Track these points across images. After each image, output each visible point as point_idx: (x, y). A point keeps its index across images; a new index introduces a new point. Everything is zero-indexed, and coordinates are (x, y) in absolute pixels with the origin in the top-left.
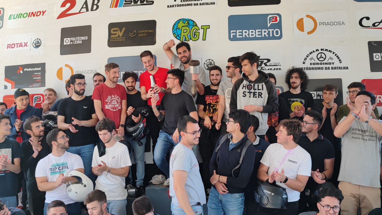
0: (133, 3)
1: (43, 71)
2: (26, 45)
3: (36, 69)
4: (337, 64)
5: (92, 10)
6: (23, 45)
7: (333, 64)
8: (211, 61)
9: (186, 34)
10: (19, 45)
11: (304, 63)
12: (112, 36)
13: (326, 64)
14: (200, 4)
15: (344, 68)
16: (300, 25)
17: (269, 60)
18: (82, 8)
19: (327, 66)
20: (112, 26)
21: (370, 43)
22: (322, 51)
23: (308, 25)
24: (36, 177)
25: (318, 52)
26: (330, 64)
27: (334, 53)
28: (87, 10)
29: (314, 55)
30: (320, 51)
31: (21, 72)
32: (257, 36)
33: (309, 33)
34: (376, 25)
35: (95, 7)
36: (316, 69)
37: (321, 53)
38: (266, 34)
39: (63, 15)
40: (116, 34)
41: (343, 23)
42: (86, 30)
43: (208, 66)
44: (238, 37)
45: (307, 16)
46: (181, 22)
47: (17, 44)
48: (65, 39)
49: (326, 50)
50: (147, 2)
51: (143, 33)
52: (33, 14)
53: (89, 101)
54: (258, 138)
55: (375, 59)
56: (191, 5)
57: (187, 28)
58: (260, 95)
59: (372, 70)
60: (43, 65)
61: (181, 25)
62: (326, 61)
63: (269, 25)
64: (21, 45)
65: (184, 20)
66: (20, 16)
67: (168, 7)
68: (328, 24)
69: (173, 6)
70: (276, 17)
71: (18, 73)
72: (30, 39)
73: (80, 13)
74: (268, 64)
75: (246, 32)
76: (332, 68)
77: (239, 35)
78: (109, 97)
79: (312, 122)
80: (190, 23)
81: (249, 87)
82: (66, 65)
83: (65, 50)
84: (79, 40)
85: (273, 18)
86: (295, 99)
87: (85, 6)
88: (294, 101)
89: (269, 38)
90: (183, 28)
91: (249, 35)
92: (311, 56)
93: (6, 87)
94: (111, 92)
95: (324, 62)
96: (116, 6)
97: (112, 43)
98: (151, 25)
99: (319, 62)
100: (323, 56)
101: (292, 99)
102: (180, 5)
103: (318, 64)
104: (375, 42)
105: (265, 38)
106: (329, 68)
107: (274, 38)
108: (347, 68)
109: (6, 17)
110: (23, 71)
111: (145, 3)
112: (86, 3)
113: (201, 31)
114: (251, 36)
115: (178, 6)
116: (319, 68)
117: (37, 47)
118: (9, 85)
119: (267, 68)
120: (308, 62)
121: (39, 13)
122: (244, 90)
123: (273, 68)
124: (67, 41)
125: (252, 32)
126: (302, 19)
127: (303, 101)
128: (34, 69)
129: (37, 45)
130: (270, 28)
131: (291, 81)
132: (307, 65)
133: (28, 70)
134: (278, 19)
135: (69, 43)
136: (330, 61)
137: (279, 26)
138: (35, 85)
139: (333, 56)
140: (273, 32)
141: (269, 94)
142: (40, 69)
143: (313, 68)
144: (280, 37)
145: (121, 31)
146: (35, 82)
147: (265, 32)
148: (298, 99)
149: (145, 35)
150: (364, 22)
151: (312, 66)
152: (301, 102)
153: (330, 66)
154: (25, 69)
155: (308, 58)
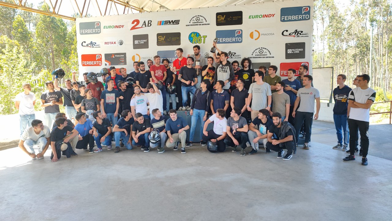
0: (169, 23)
1: (125, 57)
2: (115, 43)
3: (121, 56)
4: (269, 55)
5: (148, 26)
6: (114, 43)
7: (267, 55)
8: (207, 53)
9: (195, 40)
10: (111, 43)
11: (252, 55)
12: (159, 40)
13: (263, 55)
14: (202, 25)
15: (272, 57)
16: (251, 35)
17: (235, 53)
18: (143, 25)
19: (264, 56)
20: (158, 35)
21: (286, 44)
22: (262, 49)
23: (256, 35)
24: (131, 105)
25: (260, 49)
26: (265, 55)
27: (267, 50)
28: (146, 26)
29: (258, 51)
30: (261, 49)
31: (114, 57)
32: (230, 41)
33: (256, 39)
34: (291, 34)
35: (149, 25)
36: (258, 57)
37: (261, 50)
38: (234, 40)
39: (133, 28)
40: (160, 39)
41: (273, 34)
42: (146, 37)
43: (206, 56)
44: (220, 41)
45: (256, 31)
46: (193, 34)
47: (110, 42)
48: (135, 41)
49: (264, 48)
50: (176, 23)
51: (174, 39)
52: (117, 27)
53: (148, 73)
54: (223, 91)
55: (288, 53)
56: (198, 25)
57: (196, 37)
58: (226, 71)
59: (286, 58)
60: (125, 54)
61: (193, 35)
62: (263, 54)
63: (236, 35)
64: (112, 43)
65: (194, 33)
66: (110, 27)
67: (186, 26)
68: (266, 34)
69: (189, 25)
70: (240, 31)
71: (112, 57)
72: (117, 40)
73: (142, 27)
74: (235, 55)
75: (224, 39)
76: (266, 57)
77: (221, 41)
78: (157, 71)
79: (240, 82)
80: (197, 34)
81: (222, 68)
82: (137, 54)
83: (136, 47)
84: (142, 42)
85: (238, 32)
86: (245, 73)
87: (144, 24)
88: (244, 74)
89: (236, 42)
90: (194, 37)
91: (226, 40)
92: (256, 51)
93: (106, 65)
94: (158, 68)
95: (262, 54)
96: (160, 25)
97: (159, 43)
98: (178, 35)
99: (260, 54)
100: (262, 51)
101: (244, 73)
102: (192, 25)
103: (259, 55)
104: (290, 44)
105: (234, 42)
106: (264, 57)
107: (238, 42)
108: (274, 57)
109: (102, 27)
110: (115, 56)
111: (175, 23)
112: (145, 22)
113: (203, 39)
114: (227, 41)
115: (191, 25)
116: (259, 57)
117: (121, 44)
118: (108, 64)
119: (234, 57)
120: (254, 54)
121: (120, 27)
122: (220, 69)
123: (237, 57)
124: (136, 42)
125: (228, 39)
126: (252, 32)
127: (249, 74)
128: (120, 56)
129: (121, 43)
130: (237, 37)
131: (244, 64)
132: (254, 56)
133: (117, 56)
134: (241, 32)
135: (137, 43)
136: (265, 54)
137: (241, 36)
138: (121, 64)
139: (267, 51)
140: (238, 39)
141: (230, 72)
142: (123, 56)
143: (256, 57)
144: (241, 42)
145: (163, 38)
146: (121, 62)
147: (234, 39)
148: (247, 73)
149: (175, 40)
150: (285, 33)
151: (256, 56)
152: (248, 74)
153: (265, 56)
154: (116, 56)
155: (254, 52)
